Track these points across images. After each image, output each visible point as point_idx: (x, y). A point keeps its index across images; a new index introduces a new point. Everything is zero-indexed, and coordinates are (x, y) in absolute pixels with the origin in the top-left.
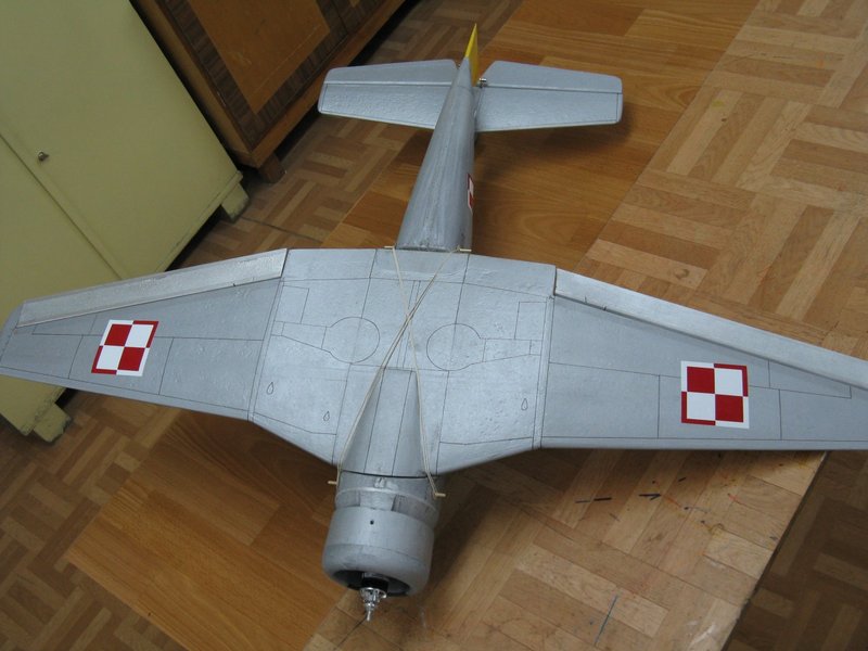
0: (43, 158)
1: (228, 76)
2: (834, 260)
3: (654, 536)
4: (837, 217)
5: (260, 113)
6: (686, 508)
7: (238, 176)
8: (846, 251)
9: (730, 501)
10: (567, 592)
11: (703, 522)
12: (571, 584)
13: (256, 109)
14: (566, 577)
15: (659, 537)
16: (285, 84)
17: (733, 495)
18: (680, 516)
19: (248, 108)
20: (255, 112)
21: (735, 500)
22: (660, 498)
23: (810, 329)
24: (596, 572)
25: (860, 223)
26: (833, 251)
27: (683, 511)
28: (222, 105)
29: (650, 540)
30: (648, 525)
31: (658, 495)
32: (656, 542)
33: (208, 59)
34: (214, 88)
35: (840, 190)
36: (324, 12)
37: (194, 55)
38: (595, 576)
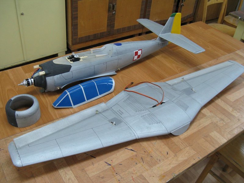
0: (22, 14)
1: (77, 25)
2: (200, 128)
3: (101, 176)
4: (206, 118)
5: (79, 38)
6: (116, 173)
7: (66, 50)
8: (204, 127)
9: (131, 179)
10: (63, 178)
11: (119, 180)
12: (66, 176)
13: (79, 36)
14: (66, 173)
15: (103, 178)
16: (89, 36)
17: (134, 177)
18: (113, 175)
19: (77, 35)
20: (78, 37)
21: (133, 179)
22: (111, 166)
23: (184, 142)
24: (76, 177)
25: (212, 122)
26: (201, 125)
27: (115, 174)
28: (72, 30)
29: (99, 177)
30: (102, 172)
31: (110, 165)
32: (100, 178)
33: (75, 18)
34: (72, 25)
35: (211, 112)
36: (108, 26)
37: (72, 14)
38: (75, 178)
